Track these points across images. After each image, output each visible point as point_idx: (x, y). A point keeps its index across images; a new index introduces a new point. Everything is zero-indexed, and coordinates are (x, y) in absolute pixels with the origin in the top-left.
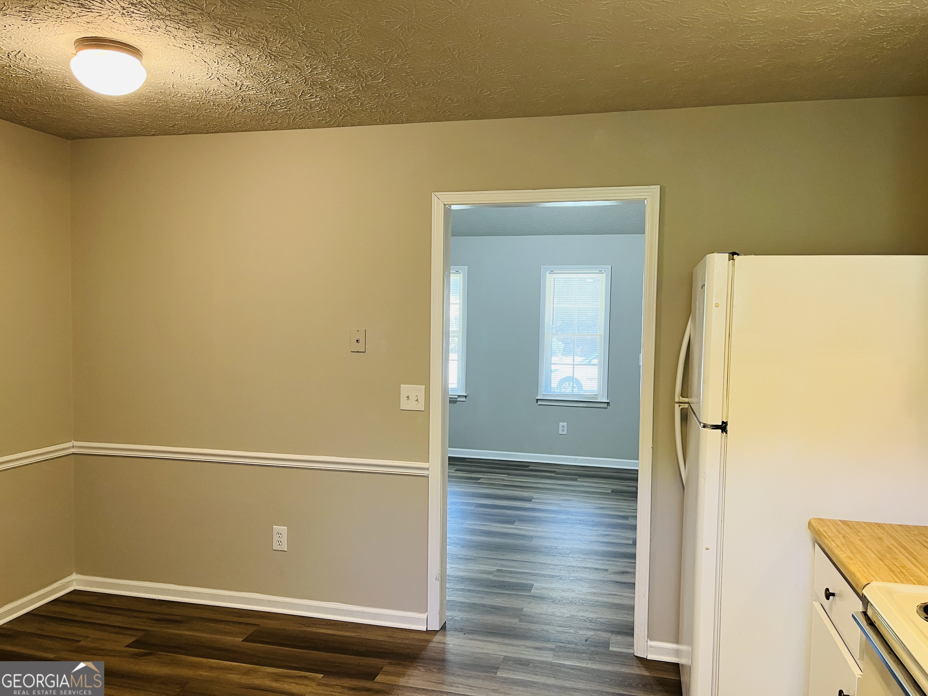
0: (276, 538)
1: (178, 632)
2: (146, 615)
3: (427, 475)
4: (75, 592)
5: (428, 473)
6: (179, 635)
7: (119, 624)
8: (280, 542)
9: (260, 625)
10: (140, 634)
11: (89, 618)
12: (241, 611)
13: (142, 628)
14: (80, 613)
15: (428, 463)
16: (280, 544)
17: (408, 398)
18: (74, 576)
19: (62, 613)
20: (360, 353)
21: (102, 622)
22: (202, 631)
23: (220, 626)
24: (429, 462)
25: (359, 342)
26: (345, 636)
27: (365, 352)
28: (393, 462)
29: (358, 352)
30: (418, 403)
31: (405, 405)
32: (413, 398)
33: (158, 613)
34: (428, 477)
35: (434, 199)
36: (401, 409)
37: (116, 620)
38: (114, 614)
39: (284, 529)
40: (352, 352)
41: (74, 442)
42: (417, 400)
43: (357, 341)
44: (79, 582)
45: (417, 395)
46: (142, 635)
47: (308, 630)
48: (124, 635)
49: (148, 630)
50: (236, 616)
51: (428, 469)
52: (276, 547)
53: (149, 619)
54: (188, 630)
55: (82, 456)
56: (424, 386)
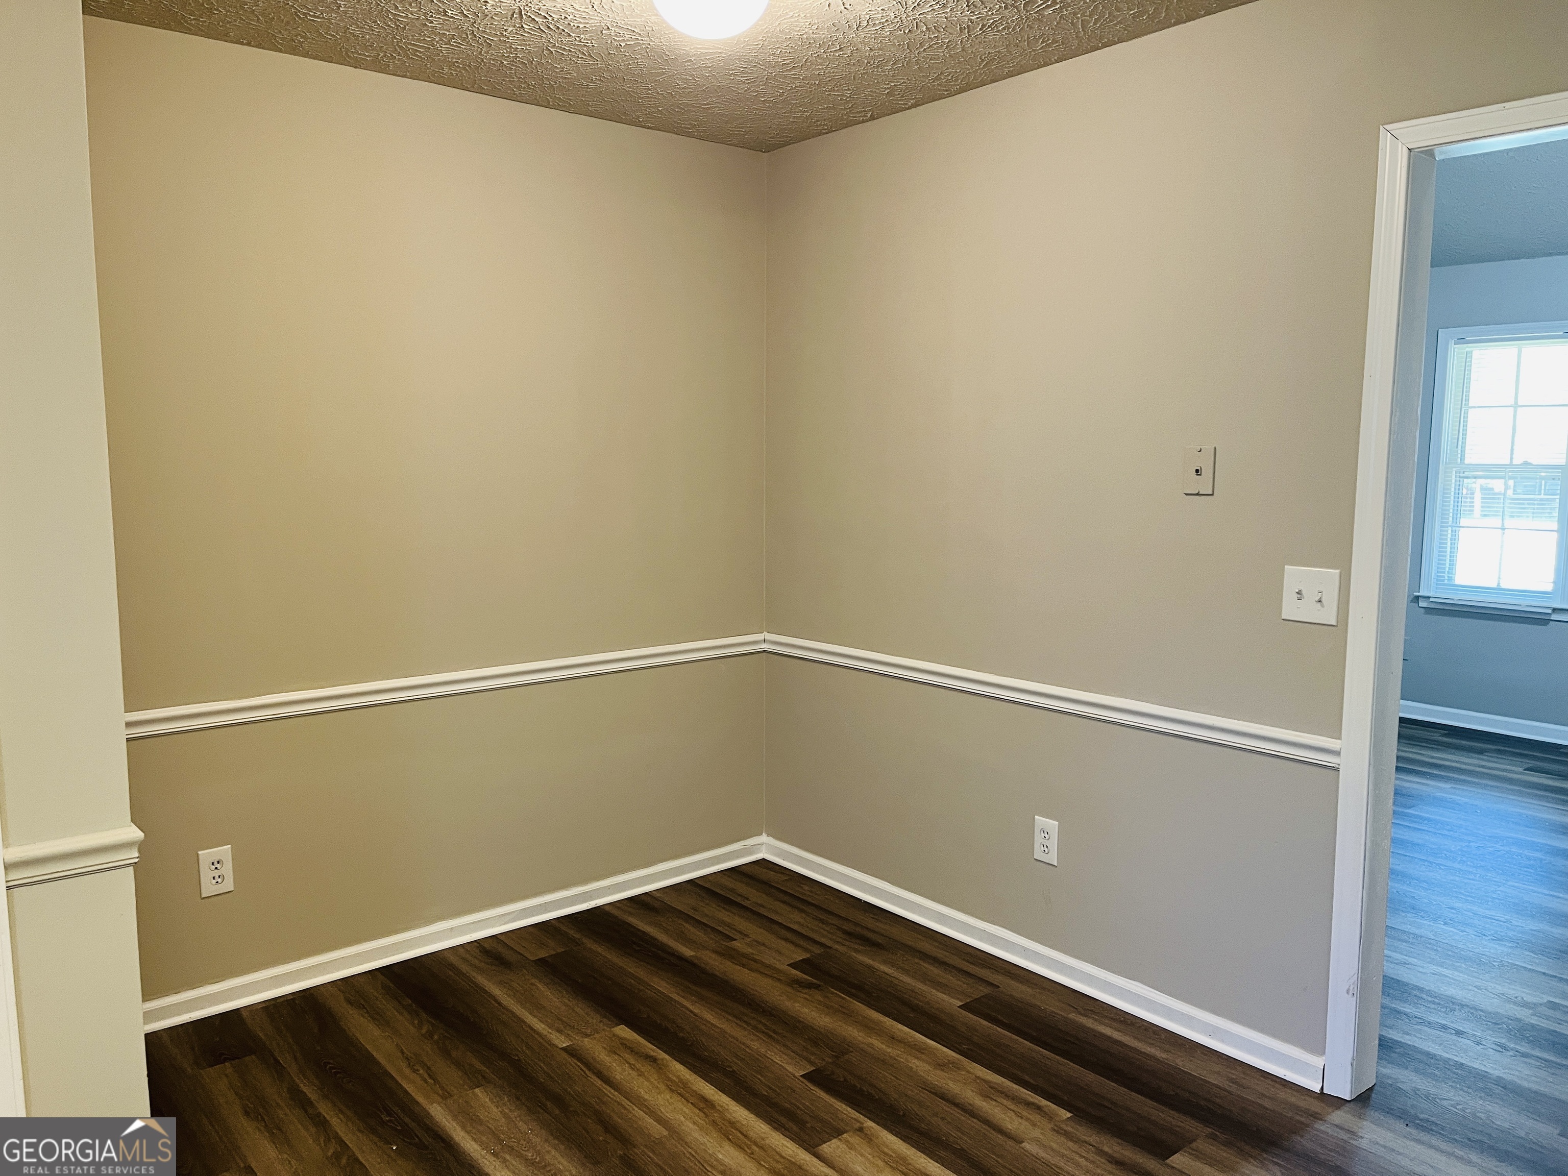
0: (1039, 838)
1: (870, 962)
2: (835, 921)
3: (1337, 766)
4: (763, 862)
5: (1339, 762)
6: (870, 967)
7: (795, 927)
8: (1045, 846)
9: (999, 987)
10: (817, 950)
11: (763, 906)
12: (978, 953)
13: (823, 940)
14: (753, 896)
15: (1339, 741)
16: (1046, 852)
17: (1299, 596)
18: (764, 838)
19: (732, 890)
20: (1203, 497)
21: (775, 917)
22: (906, 972)
23: (934, 971)
24: (1340, 738)
25: (1200, 475)
26: (1141, 1052)
27: (1212, 495)
28: (1262, 728)
29: (1198, 494)
30: (1323, 606)
31: (1291, 609)
32: (1311, 596)
33: (856, 924)
34: (1337, 770)
35: (1385, 140)
36: (1283, 617)
37: (794, 918)
38: (798, 908)
39: (1052, 825)
40: (1186, 494)
41: (766, 633)
42: (1320, 601)
43: (1197, 471)
44: (771, 849)
45: (1321, 590)
46: (819, 952)
47: (1077, 1019)
48: (796, 946)
49: (830, 948)
50: (968, 961)
51: (1337, 753)
52: (1038, 854)
53: (839, 929)
54: (885, 962)
55: (776, 657)
56: (1338, 571)
